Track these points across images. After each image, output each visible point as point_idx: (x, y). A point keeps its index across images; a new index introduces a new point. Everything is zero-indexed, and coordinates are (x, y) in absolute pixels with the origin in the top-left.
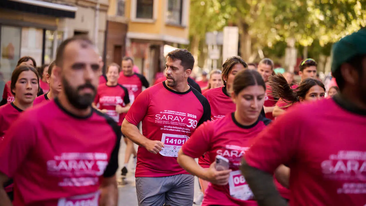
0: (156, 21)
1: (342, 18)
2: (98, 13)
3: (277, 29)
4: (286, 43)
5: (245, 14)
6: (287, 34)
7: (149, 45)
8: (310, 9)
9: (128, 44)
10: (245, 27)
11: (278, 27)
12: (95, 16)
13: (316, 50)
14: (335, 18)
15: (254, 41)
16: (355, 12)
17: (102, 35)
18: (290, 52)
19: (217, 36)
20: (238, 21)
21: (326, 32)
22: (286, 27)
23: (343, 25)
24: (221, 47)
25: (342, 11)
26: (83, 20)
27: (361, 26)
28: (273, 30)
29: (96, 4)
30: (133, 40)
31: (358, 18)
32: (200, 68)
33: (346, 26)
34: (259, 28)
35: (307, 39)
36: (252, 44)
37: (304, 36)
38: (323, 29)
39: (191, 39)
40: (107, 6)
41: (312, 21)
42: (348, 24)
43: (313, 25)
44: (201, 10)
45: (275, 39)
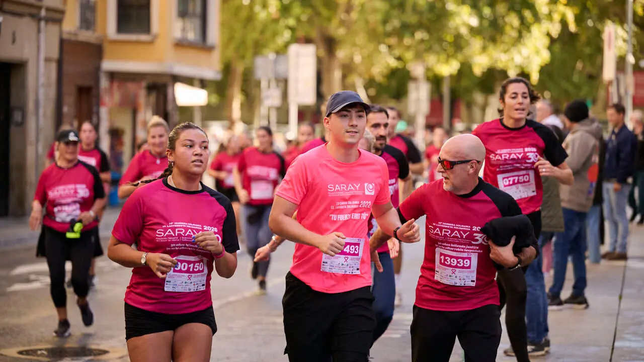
0: (156, 37)
1: (513, 20)
2: (43, 24)
3: (390, 47)
4: (408, 72)
5: (329, 20)
6: (409, 55)
7: (144, 84)
8: (451, 6)
9: (104, 83)
10: (330, 44)
11: (393, 41)
12: (39, 31)
13: (465, 83)
14: (500, 21)
15: (348, 69)
16: (537, 9)
17: (53, 67)
18: (417, 89)
19: (276, 62)
20: (314, 34)
21: (484, 49)
22: (407, 41)
23: (514, 34)
24: (284, 83)
25: (512, 9)
26: (14, 41)
27: (548, 35)
28: (383, 48)
29: (40, 8)
30: (113, 76)
31: (543, 21)
32: (246, 125)
33: (520, 36)
34: (354, 45)
35: (447, 61)
36: (344, 77)
37: (443, 57)
38: (476, 43)
39: (227, 69)
40: (62, 12)
41: (457, 29)
42: (524, 33)
43: (458, 37)
44: (244, 14)
45: (388, 65)
